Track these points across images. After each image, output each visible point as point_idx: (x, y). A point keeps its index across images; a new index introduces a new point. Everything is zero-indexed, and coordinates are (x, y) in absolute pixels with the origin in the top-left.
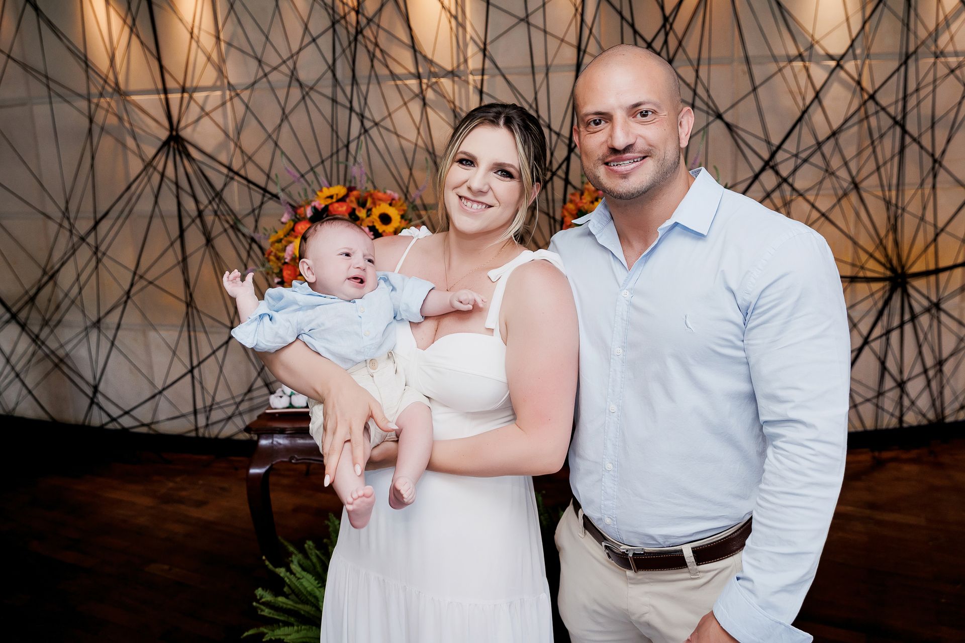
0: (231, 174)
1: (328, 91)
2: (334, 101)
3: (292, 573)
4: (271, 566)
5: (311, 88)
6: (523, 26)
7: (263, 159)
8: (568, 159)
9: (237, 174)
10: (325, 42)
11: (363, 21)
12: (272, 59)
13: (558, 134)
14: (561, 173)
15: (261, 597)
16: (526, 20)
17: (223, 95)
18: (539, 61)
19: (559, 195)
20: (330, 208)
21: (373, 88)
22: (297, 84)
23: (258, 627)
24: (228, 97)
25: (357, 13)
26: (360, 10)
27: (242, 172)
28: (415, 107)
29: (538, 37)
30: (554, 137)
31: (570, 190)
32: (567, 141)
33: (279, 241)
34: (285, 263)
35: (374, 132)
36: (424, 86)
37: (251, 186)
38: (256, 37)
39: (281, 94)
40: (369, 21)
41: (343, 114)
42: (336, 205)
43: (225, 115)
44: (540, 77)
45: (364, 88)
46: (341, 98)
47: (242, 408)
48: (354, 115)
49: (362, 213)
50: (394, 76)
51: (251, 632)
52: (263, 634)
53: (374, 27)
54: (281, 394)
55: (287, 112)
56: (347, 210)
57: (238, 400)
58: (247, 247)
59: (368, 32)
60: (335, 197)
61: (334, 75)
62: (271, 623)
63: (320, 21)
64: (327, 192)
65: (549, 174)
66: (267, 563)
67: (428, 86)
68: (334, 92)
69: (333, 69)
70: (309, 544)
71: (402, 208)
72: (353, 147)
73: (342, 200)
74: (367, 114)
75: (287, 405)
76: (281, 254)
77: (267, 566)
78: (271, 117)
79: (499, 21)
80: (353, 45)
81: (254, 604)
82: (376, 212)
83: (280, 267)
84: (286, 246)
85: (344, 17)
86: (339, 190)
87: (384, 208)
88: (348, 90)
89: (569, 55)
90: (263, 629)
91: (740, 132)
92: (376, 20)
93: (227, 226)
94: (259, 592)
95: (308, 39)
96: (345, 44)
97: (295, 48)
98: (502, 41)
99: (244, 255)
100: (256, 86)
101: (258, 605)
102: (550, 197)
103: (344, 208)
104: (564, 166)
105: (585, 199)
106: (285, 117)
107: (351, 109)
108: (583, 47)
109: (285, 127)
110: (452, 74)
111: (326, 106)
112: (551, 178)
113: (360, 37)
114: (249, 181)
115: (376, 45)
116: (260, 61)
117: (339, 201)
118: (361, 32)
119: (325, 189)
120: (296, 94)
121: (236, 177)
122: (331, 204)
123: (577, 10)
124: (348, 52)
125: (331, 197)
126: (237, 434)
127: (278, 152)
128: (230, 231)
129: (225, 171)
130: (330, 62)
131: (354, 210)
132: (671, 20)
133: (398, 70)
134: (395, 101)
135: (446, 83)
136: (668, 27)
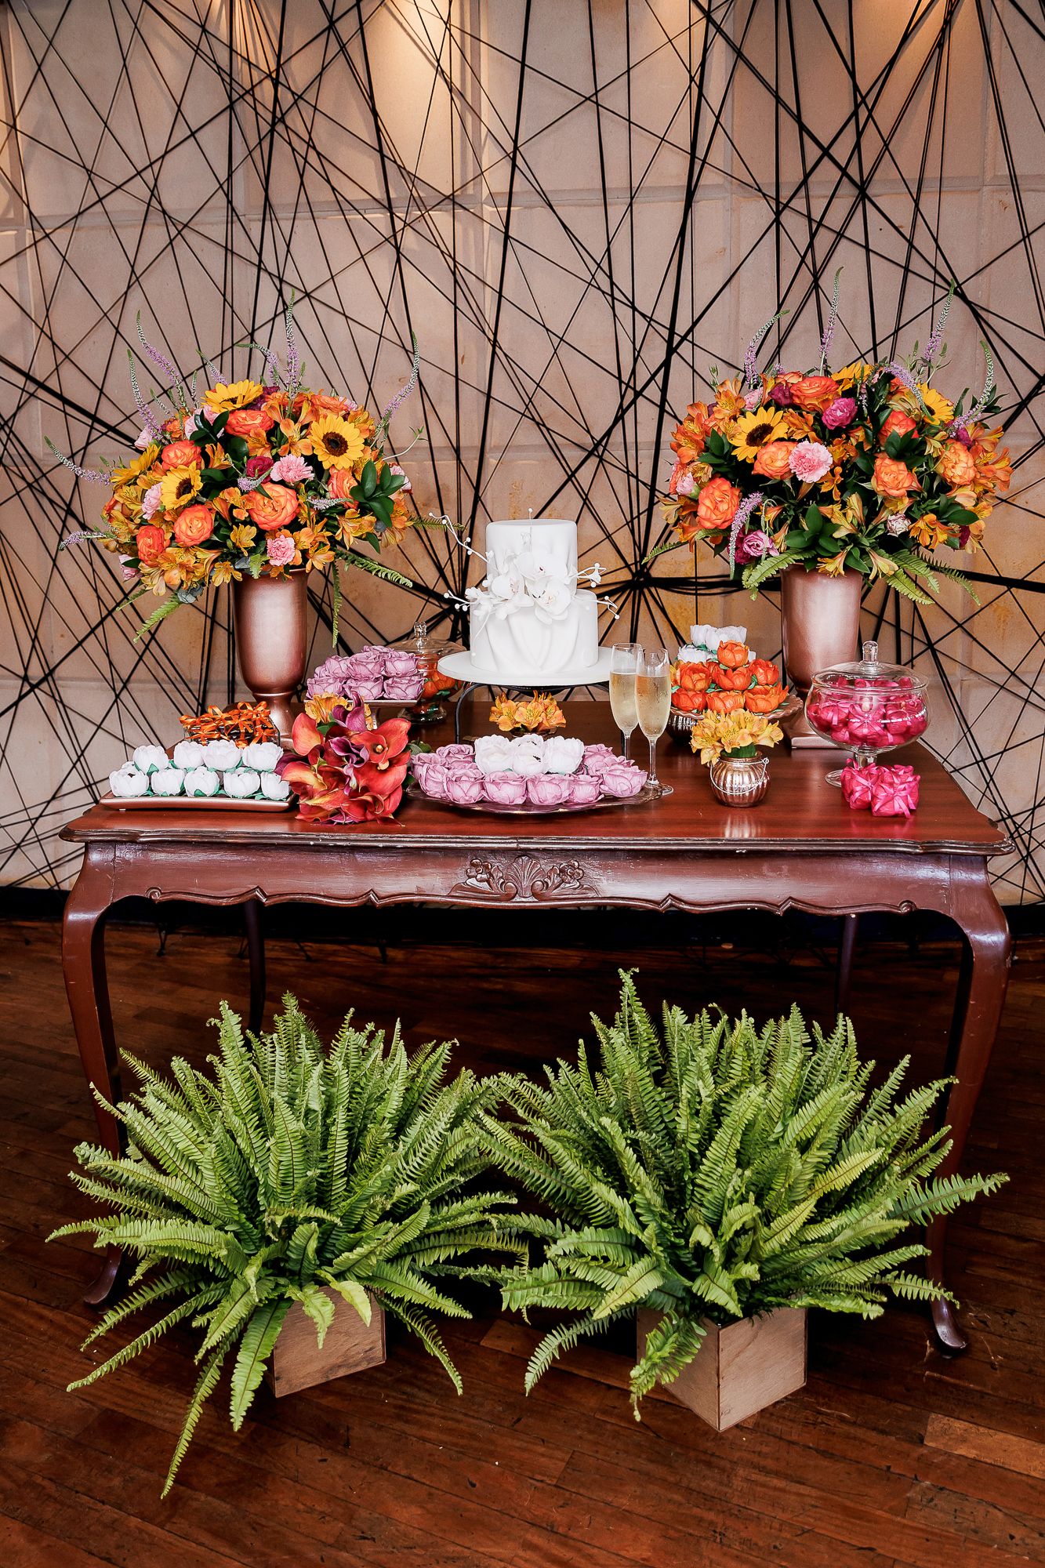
0: (31, 387)
1: (218, 233)
2: (228, 250)
3: (147, 1114)
4: (104, 1103)
5: (186, 226)
6: (588, 112)
7: (92, 359)
8: (666, 364)
9: (42, 385)
10: (214, 139)
11: (286, 99)
12: (115, 169)
13: (650, 320)
14: (653, 392)
15: (87, 1161)
16: (593, 99)
17: (19, 238)
18: (617, 179)
19: (647, 435)
20: (231, 419)
21: (304, 226)
22: (160, 218)
23: (79, 1219)
24: (29, 241)
25: (276, 83)
26: (282, 79)
27: (53, 384)
28: (382, 263)
29: (615, 133)
30: (641, 324)
31: (669, 424)
32: (666, 333)
33: (132, 482)
34: (143, 523)
35: (302, 311)
36: (399, 225)
37: (69, 409)
38: (85, 127)
39: (130, 237)
40: (298, 98)
41: (243, 276)
42: (243, 414)
43: (21, 276)
44: (617, 211)
45: (286, 226)
46: (241, 245)
47: (42, 827)
48: (264, 276)
49: (290, 430)
50: (342, 205)
51: (64, 1231)
52: (93, 1236)
53: (307, 112)
54: (132, 770)
55: (138, 271)
56: (262, 425)
57: (34, 813)
58: (59, 525)
59: (294, 120)
60: (239, 400)
61: (230, 202)
62: (107, 1210)
63: (206, 98)
64: (223, 392)
65: (630, 395)
66: (98, 1095)
67: (406, 224)
68: (229, 235)
69: (227, 188)
70: (178, 1064)
71: (366, 426)
72: (261, 336)
73: (252, 406)
74: (290, 276)
75: (144, 791)
76: (136, 508)
77: (96, 1102)
78: (110, 281)
79: (543, 101)
80: (266, 144)
81: (72, 1175)
82: (319, 430)
83: (131, 532)
84: (144, 491)
85: (251, 91)
86: (247, 389)
87: (333, 423)
88: (255, 230)
89: (674, 167)
90: (87, 1225)
91: (993, 320)
92: (310, 97)
93: (20, 484)
94: (83, 1150)
95: (182, 132)
96: (253, 141)
97: (157, 151)
98: (548, 141)
99: (52, 540)
100: (81, 221)
101: (78, 1177)
102: (630, 439)
103: (258, 421)
104: (659, 378)
105: (719, 411)
106: (134, 279)
107: (260, 266)
108: (700, 153)
109: (136, 299)
110: (452, 200)
111: (214, 259)
112: (634, 402)
113: (280, 128)
114: (66, 401)
115: (311, 144)
116: (89, 172)
117: (245, 408)
118: (282, 120)
119: (219, 387)
120: (157, 235)
121: (41, 393)
122: (232, 412)
123: (692, 79)
124: (257, 154)
125: (234, 401)
126: (30, 877)
127: (121, 348)
128: (27, 494)
129: (20, 380)
130: (223, 176)
131: (277, 425)
132: (870, 101)
133: (352, 193)
134: (342, 252)
135: (441, 218)
136: (863, 114)
